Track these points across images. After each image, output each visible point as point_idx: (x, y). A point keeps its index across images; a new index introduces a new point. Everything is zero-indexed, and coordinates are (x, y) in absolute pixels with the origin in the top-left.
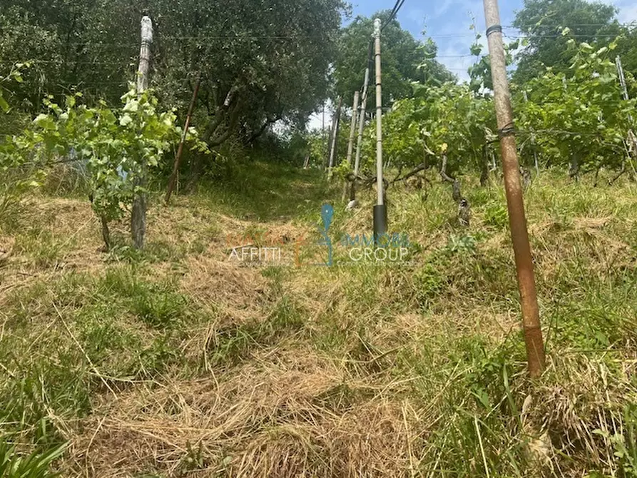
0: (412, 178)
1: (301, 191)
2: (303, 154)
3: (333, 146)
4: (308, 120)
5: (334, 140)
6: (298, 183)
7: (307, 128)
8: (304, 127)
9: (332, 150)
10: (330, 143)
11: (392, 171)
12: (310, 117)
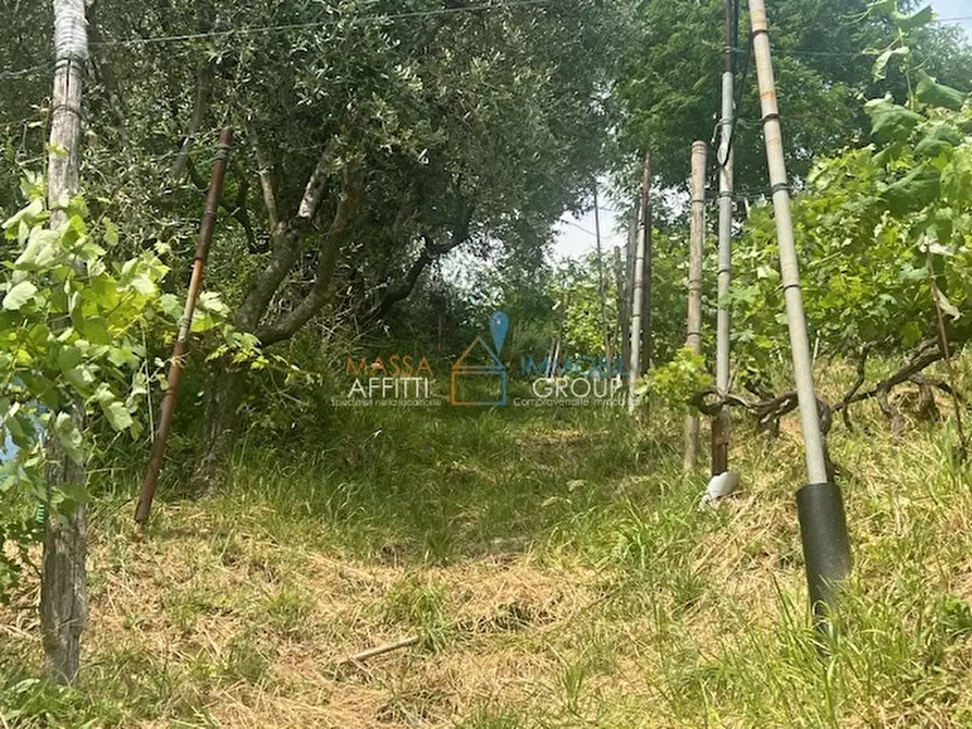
0: (900, 389)
1: (547, 454)
2: (541, 339)
3: (636, 309)
4: (547, 237)
5: (638, 292)
6: (534, 432)
7: (547, 259)
8: (538, 261)
9: (636, 321)
10: (624, 300)
11: (832, 370)
12: (556, 226)
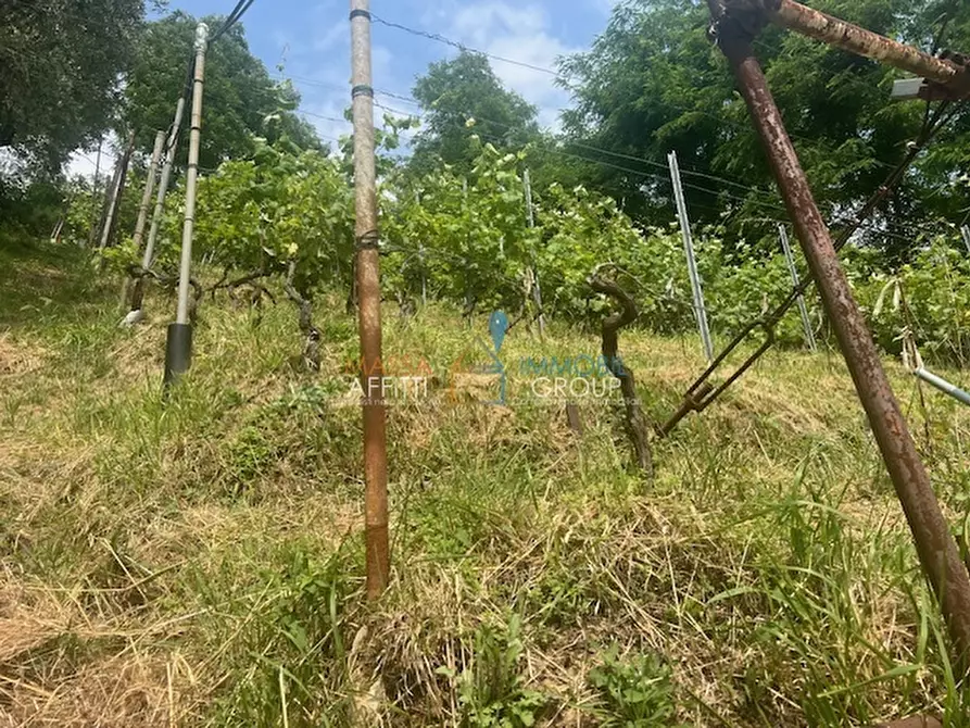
0: (246, 287)
1: (37, 281)
2: (52, 217)
3: (111, 213)
4: (66, 159)
5: (113, 204)
6: (35, 266)
7: (64, 172)
8: (57, 169)
9: (109, 220)
10: (107, 205)
11: (215, 270)
12: (72, 154)
